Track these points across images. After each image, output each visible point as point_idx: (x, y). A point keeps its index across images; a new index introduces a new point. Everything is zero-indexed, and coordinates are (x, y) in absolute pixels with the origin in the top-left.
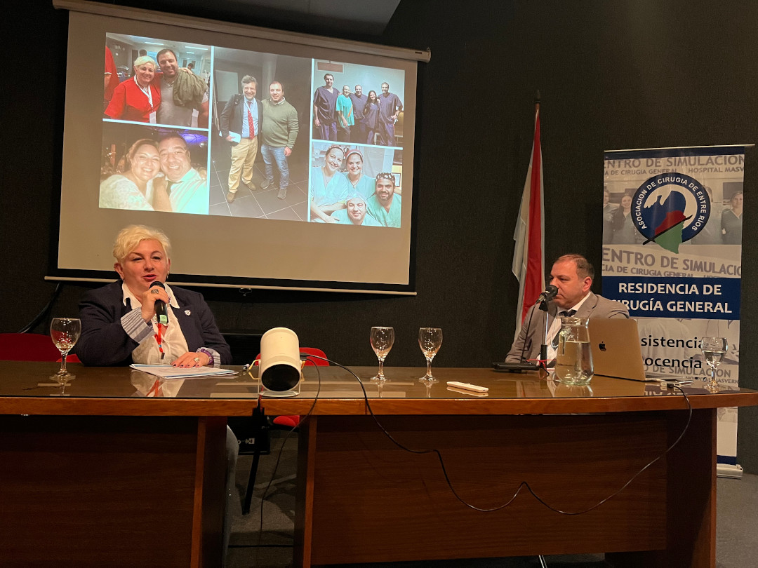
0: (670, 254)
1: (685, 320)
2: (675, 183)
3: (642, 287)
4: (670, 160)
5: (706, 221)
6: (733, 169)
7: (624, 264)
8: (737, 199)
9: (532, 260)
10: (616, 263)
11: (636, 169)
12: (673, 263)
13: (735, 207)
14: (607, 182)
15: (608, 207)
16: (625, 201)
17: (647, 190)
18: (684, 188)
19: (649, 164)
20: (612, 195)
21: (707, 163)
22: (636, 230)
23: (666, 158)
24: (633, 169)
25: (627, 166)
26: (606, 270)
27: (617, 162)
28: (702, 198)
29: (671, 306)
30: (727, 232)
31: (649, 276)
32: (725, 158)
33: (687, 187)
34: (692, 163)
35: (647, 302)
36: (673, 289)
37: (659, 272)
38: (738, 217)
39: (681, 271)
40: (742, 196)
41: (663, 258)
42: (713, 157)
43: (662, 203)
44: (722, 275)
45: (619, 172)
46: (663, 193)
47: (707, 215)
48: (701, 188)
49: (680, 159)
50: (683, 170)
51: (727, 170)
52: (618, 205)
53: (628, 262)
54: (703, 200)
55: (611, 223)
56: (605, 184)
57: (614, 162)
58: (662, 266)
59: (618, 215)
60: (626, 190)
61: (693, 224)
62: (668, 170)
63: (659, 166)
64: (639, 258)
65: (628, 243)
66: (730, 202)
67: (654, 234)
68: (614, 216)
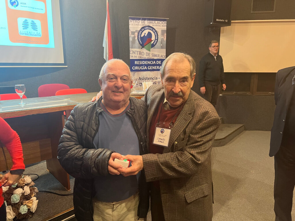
0: (148, 52)
1: (152, 72)
2: (149, 29)
3: (141, 62)
4: (148, 21)
5: (157, 42)
6: (164, 26)
7: (136, 55)
10: (134, 55)
12: (149, 55)
13: (164, 38)
14: (130, 27)
15: (131, 36)
16: (136, 34)
17: (142, 31)
18: (152, 31)
19: (142, 22)
20: (132, 32)
21: (157, 23)
22: (139, 44)
24: (138, 23)
25: (136, 22)
26: (131, 57)
27: (133, 21)
28: (156, 34)
29: (149, 68)
30: (162, 45)
31: (143, 59)
32: (162, 22)
33: (152, 30)
34: (153, 23)
35: (142, 67)
36: (149, 63)
37: (146, 58)
38: (165, 40)
39: (151, 57)
40: (166, 34)
41: (146, 53)
42: (159, 22)
43: (146, 35)
44: (161, 58)
45: (134, 24)
47: (157, 40)
48: (156, 31)
49: (150, 21)
50: (151, 25)
51: (162, 26)
52: (134, 36)
53: (137, 54)
55: (132, 41)
58: (146, 55)
59: (134, 39)
61: (154, 42)
62: (147, 25)
63: (145, 23)
64: (140, 53)
65: (137, 48)
66: (163, 36)
67: (144, 45)
68: (132, 39)
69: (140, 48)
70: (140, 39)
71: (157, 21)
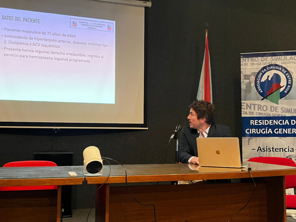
0: (275, 105)
2: (276, 69)
3: (262, 122)
11: (257, 62)
12: (276, 109)
14: (243, 69)
15: (243, 82)
16: (252, 79)
17: (262, 73)
19: (263, 60)
20: (245, 76)
21: (290, 59)
22: (258, 93)
23: (271, 57)
24: (255, 62)
26: (244, 114)
29: (276, 131)
31: (265, 116)
33: (281, 71)
34: (283, 59)
35: (264, 129)
36: (276, 122)
37: (270, 114)
39: (280, 113)
41: (271, 107)
42: (293, 56)
43: (270, 79)
45: (248, 64)
46: (270, 74)
47: (291, 85)
48: (288, 72)
49: (277, 57)
50: (279, 63)
52: (248, 81)
53: (254, 109)
54: (289, 78)
55: (245, 90)
57: (245, 59)
58: (271, 111)
59: (249, 85)
60: (252, 73)
61: (285, 90)
62: (272, 63)
63: (267, 61)
64: (260, 107)
65: (255, 100)
67: (266, 95)
68: (247, 86)
69: (259, 99)
70: (259, 86)
71: (290, 56)
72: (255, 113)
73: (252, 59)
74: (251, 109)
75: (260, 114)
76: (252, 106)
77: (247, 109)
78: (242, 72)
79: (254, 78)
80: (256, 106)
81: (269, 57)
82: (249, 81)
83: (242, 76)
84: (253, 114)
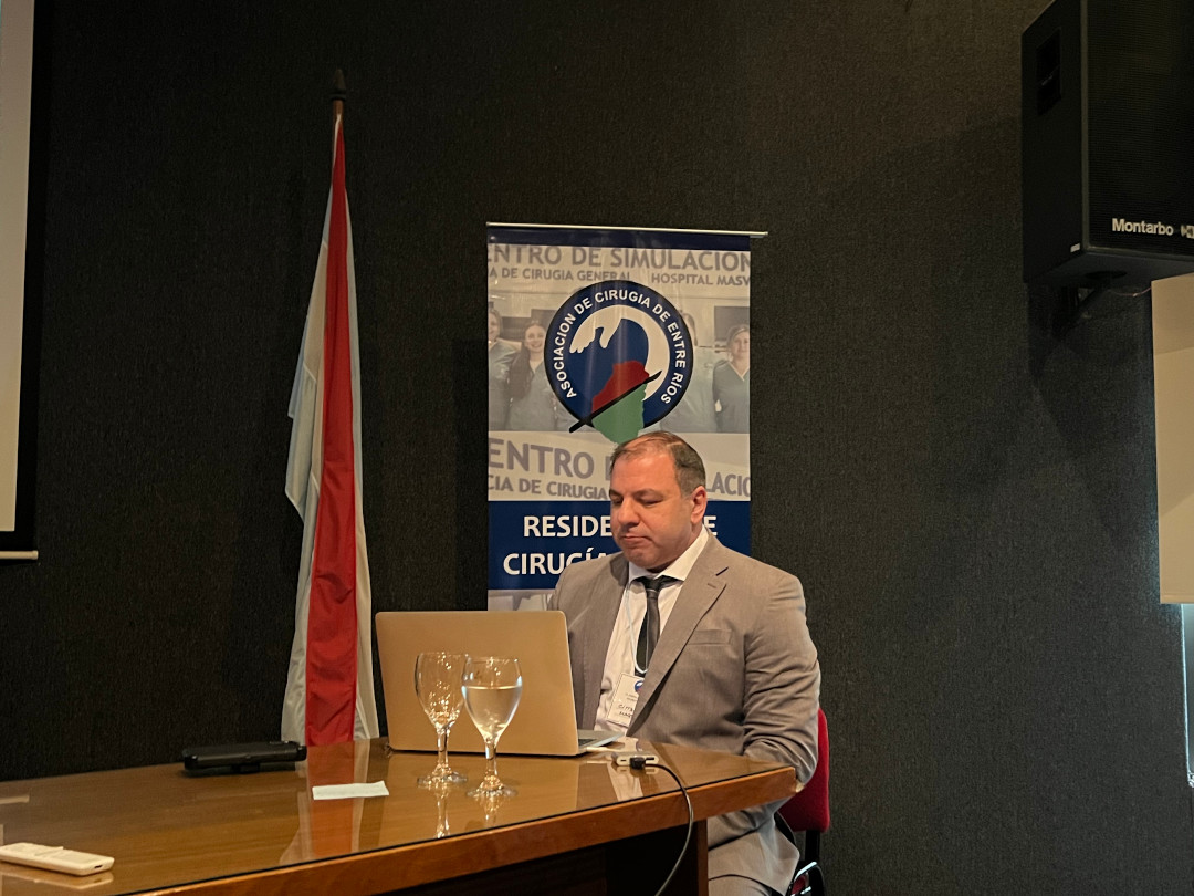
2: (628, 302)
3: (570, 523)
4: (617, 253)
5: (685, 383)
6: (731, 281)
7: (533, 474)
8: (739, 341)
9: (331, 465)
10: (517, 473)
11: (553, 268)
13: (737, 357)
14: (495, 292)
15: (497, 347)
16: (532, 336)
17: (576, 314)
18: (644, 314)
19: (579, 258)
20: (507, 322)
21: (686, 264)
22: (555, 400)
23: (610, 249)
24: (547, 267)
25: (535, 259)
26: (498, 488)
27: (513, 248)
28: (677, 336)
30: (723, 407)
31: (582, 499)
32: (717, 255)
33: (649, 311)
34: (658, 262)
35: (579, 555)
38: (742, 377)
40: (747, 336)
42: (696, 253)
43: (604, 343)
44: (718, 496)
45: (519, 274)
46: (606, 322)
47: (688, 371)
48: (675, 316)
49: (635, 253)
50: (642, 277)
51: (721, 281)
52: (518, 344)
53: (542, 470)
54: (679, 342)
55: (505, 383)
56: (491, 297)
57: (508, 250)
59: (519, 365)
60: (533, 311)
61: (662, 390)
62: (613, 274)
63: (596, 265)
64: (563, 461)
65: (543, 429)
66: (728, 347)
67: (591, 409)
68: (511, 368)
69: (561, 425)
70: (560, 368)
71: (684, 253)
72: (542, 488)
73: (536, 251)
74: (527, 468)
75: (564, 489)
76: (534, 455)
77: (511, 467)
78: (492, 303)
79: (540, 336)
80: (546, 453)
81: (603, 249)
82: (523, 344)
83: (493, 324)
84: (533, 492)
